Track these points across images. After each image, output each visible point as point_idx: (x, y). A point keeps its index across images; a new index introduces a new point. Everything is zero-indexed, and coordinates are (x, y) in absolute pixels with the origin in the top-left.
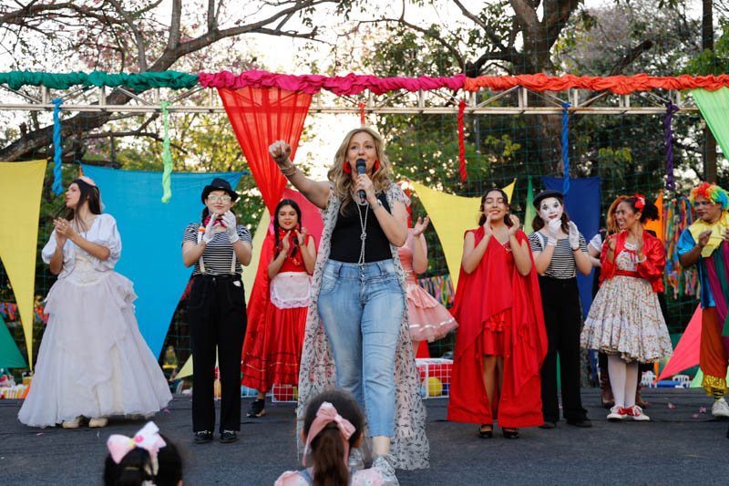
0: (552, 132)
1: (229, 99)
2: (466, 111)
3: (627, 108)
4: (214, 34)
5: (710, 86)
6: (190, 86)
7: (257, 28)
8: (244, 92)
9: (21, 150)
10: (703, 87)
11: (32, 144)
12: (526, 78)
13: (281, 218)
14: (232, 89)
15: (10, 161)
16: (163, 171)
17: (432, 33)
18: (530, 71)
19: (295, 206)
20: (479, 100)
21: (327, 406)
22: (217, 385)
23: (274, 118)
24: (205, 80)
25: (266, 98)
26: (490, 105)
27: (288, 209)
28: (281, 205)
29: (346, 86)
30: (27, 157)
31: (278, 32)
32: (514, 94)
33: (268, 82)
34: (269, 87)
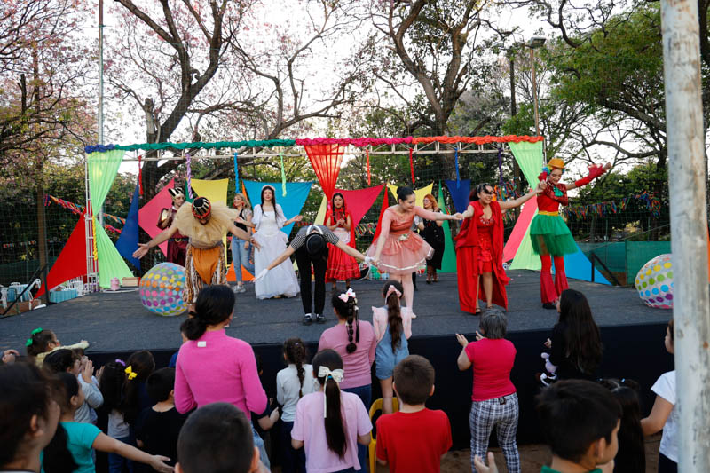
0: (449, 159)
1: (309, 149)
2: (413, 152)
3: (481, 150)
4: (298, 118)
5: (516, 141)
6: (292, 145)
7: (316, 115)
8: (316, 147)
9: (216, 174)
10: (514, 141)
11: (221, 171)
12: (439, 138)
13: (336, 202)
14: (310, 146)
15: (213, 179)
16: (281, 181)
17: (392, 111)
18: (439, 134)
19: (341, 196)
20: (419, 147)
21: (392, 286)
22: (313, 277)
23: (329, 157)
24: (298, 142)
25: (325, 149)
26: (423, 150)
27: (338, 197)
28: (335, 196)
29: (360, 143)
30: (220, 177)
31: (324, 116)
32: (434, 144)
33: (325, 142)
34: (326, 144)
